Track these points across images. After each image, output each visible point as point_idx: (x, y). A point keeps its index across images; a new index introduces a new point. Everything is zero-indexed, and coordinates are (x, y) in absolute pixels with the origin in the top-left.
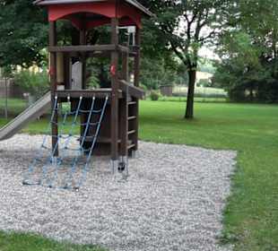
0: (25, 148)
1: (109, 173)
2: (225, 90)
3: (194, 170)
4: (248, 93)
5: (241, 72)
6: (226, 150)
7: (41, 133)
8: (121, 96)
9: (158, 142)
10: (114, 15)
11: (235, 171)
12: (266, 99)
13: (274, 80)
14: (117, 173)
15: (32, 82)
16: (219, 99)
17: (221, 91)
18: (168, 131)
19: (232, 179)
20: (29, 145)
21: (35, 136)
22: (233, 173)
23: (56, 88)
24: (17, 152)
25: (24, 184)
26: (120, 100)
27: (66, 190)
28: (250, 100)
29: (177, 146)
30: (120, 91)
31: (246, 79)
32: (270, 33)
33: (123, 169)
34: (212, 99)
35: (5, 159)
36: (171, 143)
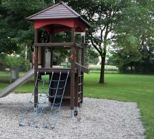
0: (14, 101)
1: (69, 117)
2: (117, 67)
3: (118, 115)
4: (130, 68)
5: (126, 57)
6: (130, 102)
7: (22, 93)
8: (76, 72)
9: (90, 98)
10: (73, 26)
11: (142, 115)
12: (139, 72)
13: (143, 61)
14: (74, 118)
15: (11, 62)
16: (114, 72)
17: (114, 67)
18: (94, 91)
19: (141, 120)
20: (16, 100)
21: (19, 94)
22: (140, 117)
23: (37, 67)
24: (9, 104)
25: (20, 125)
26: (75, 74)
27: (47, 129)
28: (131, 72)
29: (102, 100)
30: (76, 69)
31: (128, 61)
32: (141, 36)
33: (77, 115)
34: (110, 72)
35: (4, 109)
36: (98, 98)
